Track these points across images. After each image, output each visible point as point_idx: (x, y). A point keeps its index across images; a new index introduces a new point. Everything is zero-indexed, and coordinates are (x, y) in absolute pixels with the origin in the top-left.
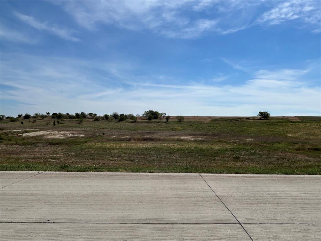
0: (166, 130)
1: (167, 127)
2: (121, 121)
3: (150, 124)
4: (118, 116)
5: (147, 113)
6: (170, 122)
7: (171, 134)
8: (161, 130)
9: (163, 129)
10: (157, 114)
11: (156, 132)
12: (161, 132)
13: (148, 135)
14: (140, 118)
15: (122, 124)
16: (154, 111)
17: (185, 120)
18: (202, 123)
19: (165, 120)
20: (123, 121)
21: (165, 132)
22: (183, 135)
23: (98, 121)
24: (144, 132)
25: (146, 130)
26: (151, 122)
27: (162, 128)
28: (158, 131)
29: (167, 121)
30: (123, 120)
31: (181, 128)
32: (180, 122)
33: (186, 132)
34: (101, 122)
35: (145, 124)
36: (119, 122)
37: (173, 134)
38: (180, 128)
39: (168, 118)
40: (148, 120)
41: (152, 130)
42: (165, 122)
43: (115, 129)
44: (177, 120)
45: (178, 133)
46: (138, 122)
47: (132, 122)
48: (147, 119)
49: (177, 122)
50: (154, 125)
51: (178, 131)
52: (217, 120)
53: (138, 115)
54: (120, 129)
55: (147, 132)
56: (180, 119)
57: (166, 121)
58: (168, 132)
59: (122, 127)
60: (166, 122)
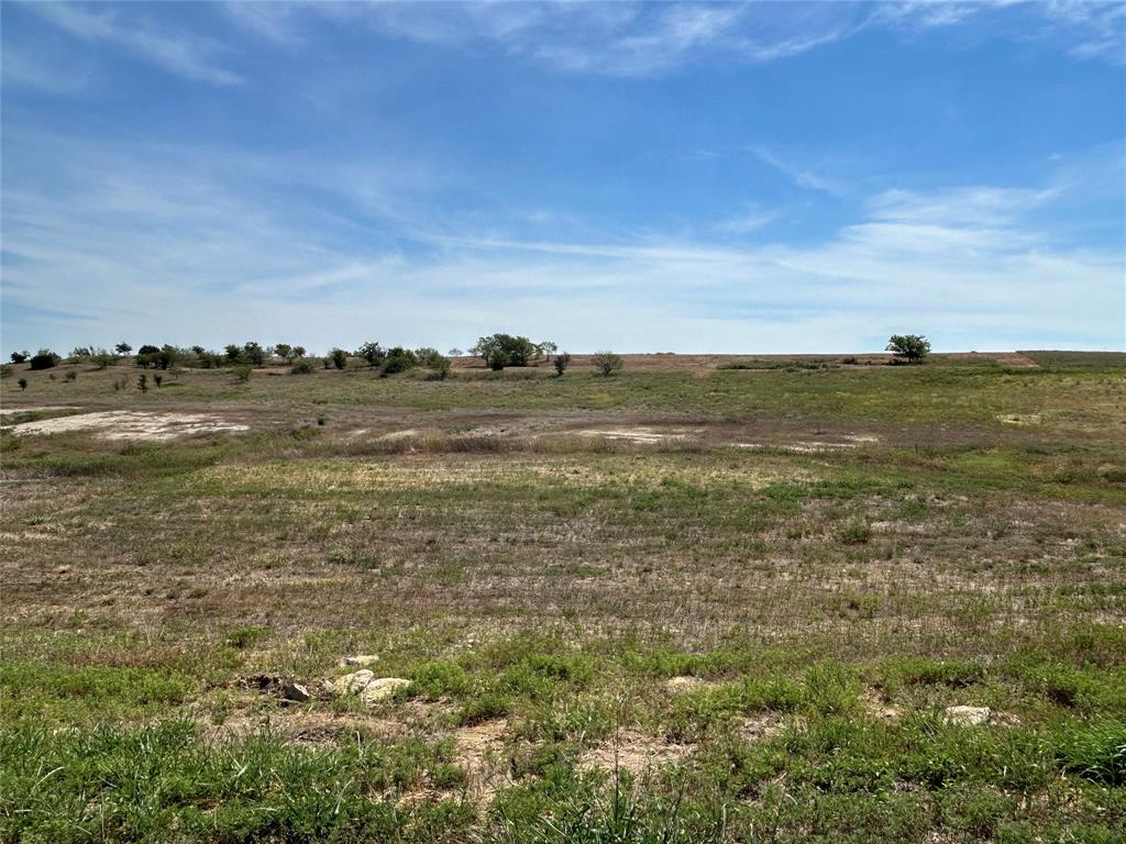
0: (555, 406)
1: (558, 395)
2: (392, 372)
3: (497, 385)
4: (382, 355)
5: (487, 346)
6: (570, 375)
7: (572, 420)
8: (537, 405)
9: (547, 400)
10: (522, 348)
11: (516, 411)
12: (540, 411)
13: (487, 425)
14: (462, 362)
15: (393, 382)
16: (514, 335)
17: (625, 369)
18: (687, 378)
19: (553, 370)
20: (400, 375)
21: (550, 412)
22: (618, 424)
23: (305, 376)
24: (472, 412)
25: (483, 407)
26: (502, 377)
27: (542, 400)
28: (525, 411)
29: (561, 373)
30: (398, 371)
31: (612, 399)
32: (607, 373)
33: (628, 412)
34: (316, 376)
35: (479, 384)
36: (382, 376)
37: (580, 420)
38: (606, 397)
39: (562, 362)
40: (490, 370)
41: (503, 406)
42: (554, 377)
43: (366, 402)
44: (595, 369)
45: (597, 415)
46: (455, 377)
47: (430, 378)
48: (488, 366)
49: (597, 375)
50: (509, 387)
51: (600, 409)
52: (741, 368)
53: (455, 351)
54: (387, 403)
55: (485, 412)
56: (608, 366)
57: (556, 372)
58: (561, 411)
59: (393, 398)
60: (557, 376)
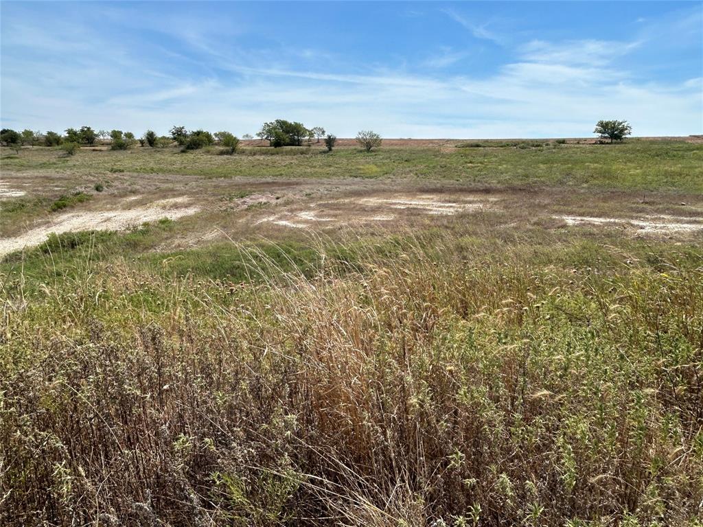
0: (328, 175)
1: (330, 166)
2: (192, 148)
3: (277, 158)
4: (185, 136)
5: (270, 130)
6: (338, 151)
7: (348, 188)
8: (312, 175)
9: (320, 170)
10: (298, 132)
11: (294, 180)
14: (251, 143)
16: (291, 121)
17: (382, 147)
18: (437, 154)
20: (197, 151)
23: (122, 151)
26: (282, 152)
27: (316, 169)
28: (301, 180)
29: (330, 150)
30: (197, 148)
31: (379, 170)
32: (368, 150)
34: (129, 152)
35: (262, 158)
36: (183, 152)
37: (355, 187)
38: (375, 169)
39: (330, 142)
40: (273, 148)
41: (281, 175)
42: (324, 152)
43: (161, 170)
44: (359, 148)
45: (369, 184)
46: (243, 152)
47: (222, 153)
48: (271, 146)
49: (361, 151)
50: (287, 160)
51: (371, 178)
52: (478, 146)
53: (247, 136)
54: (178, 172)
55: (264, 180)
56: (369, 145)
57: (326, 148)
58: (335, 180)
59: (185, 168)
60: (328, 152)
